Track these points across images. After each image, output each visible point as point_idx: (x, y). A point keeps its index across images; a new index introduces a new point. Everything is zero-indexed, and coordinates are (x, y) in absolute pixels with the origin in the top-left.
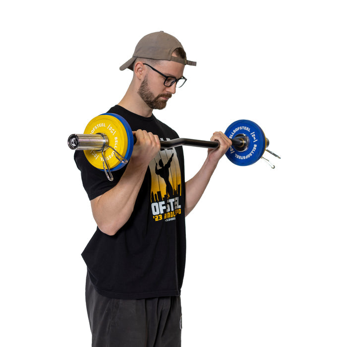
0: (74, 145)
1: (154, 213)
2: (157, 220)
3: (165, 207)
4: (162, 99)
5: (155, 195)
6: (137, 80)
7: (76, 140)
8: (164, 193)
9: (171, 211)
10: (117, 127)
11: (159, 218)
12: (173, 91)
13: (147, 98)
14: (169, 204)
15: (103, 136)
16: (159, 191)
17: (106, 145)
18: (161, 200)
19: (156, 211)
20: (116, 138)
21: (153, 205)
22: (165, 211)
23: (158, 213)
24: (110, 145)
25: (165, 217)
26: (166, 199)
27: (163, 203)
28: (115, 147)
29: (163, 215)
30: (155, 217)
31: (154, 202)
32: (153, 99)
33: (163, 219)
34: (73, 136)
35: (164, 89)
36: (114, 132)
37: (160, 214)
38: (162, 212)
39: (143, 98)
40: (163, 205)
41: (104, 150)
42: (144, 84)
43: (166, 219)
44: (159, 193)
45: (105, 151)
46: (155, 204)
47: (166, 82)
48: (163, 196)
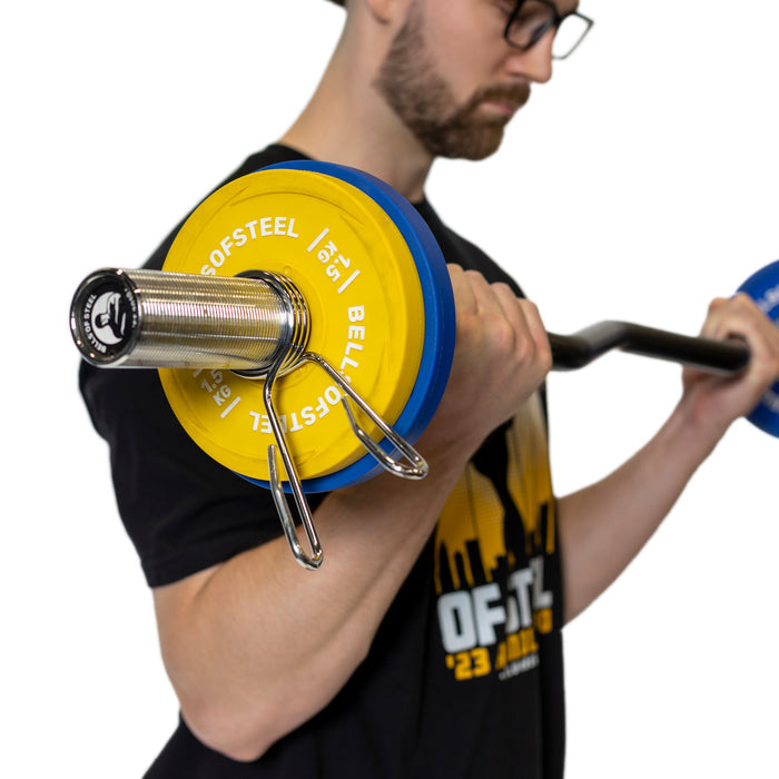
0: (107, 336)
1: (452, 642)
2: (463, 673)
3: (498, 615)
4: (490, 109)
5: (458, 557)
6: (370, 27)
7: (125, 306)
8: (493, 548)
9: (521, 628)
10: (368, 248)
11: (473, 665)
12: (538, 71)
13: (420, 108)
14: (514, 593)
15: (280, 288)
16: (471, 536)
17: (293, 345)
18: (481, 581)
19: (459, 631)
20: (357, 313)
21: (447, 604)
22: (500, 629)
23: (467, 640)
24: (314, 348)
25: (502, 660)
26: (502, 575)
27: (492, 592)
28: (345, 363)
29: (493, 651)
30: (457, 662)
31: (449, 588)
32: (447, 113)
33: (495, 671)
34: (106, 281)
35: (500, 65)
36: (346, 272)
37: (478, 646)
38: (488, 637)
39: (398, 109)
40: (492, 605)
41: (280, 373)
42: (407, 41)
43: (502, 670)
44: (474, 547)
45: (281, 380)
46: (459, 600)
47: (513, 27)
48: (489, 561)
